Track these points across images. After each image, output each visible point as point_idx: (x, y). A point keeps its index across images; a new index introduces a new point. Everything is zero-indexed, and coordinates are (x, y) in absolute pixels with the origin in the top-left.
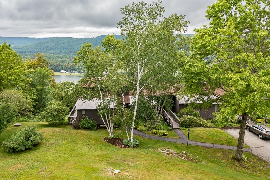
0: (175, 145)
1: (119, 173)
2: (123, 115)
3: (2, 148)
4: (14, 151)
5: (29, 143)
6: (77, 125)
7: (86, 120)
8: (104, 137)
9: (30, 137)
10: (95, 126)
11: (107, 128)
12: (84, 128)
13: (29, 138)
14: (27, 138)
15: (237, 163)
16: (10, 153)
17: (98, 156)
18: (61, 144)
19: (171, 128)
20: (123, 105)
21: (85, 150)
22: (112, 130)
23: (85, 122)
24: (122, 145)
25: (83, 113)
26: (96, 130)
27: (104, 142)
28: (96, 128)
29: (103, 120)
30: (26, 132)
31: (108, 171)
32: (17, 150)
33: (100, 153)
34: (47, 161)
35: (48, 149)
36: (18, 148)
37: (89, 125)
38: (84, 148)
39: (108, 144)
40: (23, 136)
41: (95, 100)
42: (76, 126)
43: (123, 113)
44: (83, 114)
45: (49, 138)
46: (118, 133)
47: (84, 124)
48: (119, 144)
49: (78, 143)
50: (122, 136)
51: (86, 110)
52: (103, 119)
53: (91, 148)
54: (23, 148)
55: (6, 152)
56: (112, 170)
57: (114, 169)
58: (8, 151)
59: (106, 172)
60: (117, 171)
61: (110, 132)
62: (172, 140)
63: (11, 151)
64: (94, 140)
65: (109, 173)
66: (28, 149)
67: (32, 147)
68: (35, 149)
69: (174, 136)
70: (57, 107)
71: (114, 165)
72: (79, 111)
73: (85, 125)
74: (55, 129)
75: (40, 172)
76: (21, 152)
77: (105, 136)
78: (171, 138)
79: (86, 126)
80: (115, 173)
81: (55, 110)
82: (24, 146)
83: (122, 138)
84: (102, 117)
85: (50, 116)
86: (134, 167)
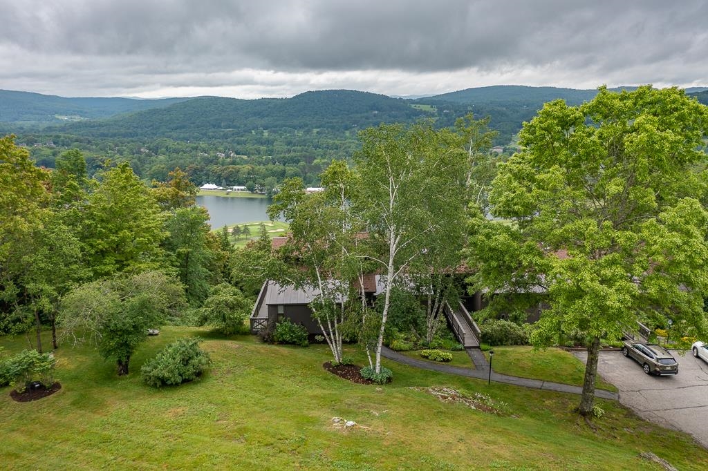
0: (464, 382)
1: (353, 426)
2: (361, 320)
3: (142, 378)
4: (163, 384)
5: (188, 371)
6: (268, 335)
7: (286, 327)
8: (325, 362)
9: (190, 358)
10: (305, 339)
11: (328, 344)
12: (283, 343)
13: (187, 361)
14: (186, 362)
15: (580, 421)
16: (156, 388)
17: (316, 397)
18: (245, 373)
19: (461, 346)
20: (362, 302)
21: (290, 386)
22: (339, 348)
23: (285, 330)
24: (359, 378)
25: (281, 311)
26: (306, 346)
27: (324, 370)
28: (307, 342)
29: (323, 329)
30: (183, 349)
31: (334, 422)
32: (169, 382)
33: (318, 392)
34: (225, 403)
35: (222, 381)
36: (171, 378)
37: (292, 336)
38: (289, 382)
39: (332, 375)
40: (178, 358)
41: (306, 288)
42: (266, 337)
43: (362, 316)
44: (279, 312)
45: (220, 362)
46: (351, 355)
47: (282, 335)
48: (353, 376)
49: (275, 371)
50: (360, 361)
51: (285, 306)
52: (322, 327)
53: (301, 382)
54: (179, 380)
55: (149, 385)
56: (341, 422)
57: (345, 421)
58: (152, 383)
59: (331, 424)
60: (350, 423)
61: (337, 353)
62: (460, 371)
63: (159, 383)
64: (305, 367)
65: (337, 426)
66: (186, 381)
67: (194, 377)
68: (199, 382)
69: (464, 363)
70: (230, 299)
71: (345, 413)
72: (273, 307)
73: (284, 336)
74: (228, 343)
75: (218, 420)
76: (175, 385)
77: (325, 360)
78: (458, 367)
79: (287, 337)
80: (347, 427)
81: (227, 305)
82: (180, 375)
83: (359, 364)
84: (319, 321)
85: (216, 317)
86: (381, 417)
